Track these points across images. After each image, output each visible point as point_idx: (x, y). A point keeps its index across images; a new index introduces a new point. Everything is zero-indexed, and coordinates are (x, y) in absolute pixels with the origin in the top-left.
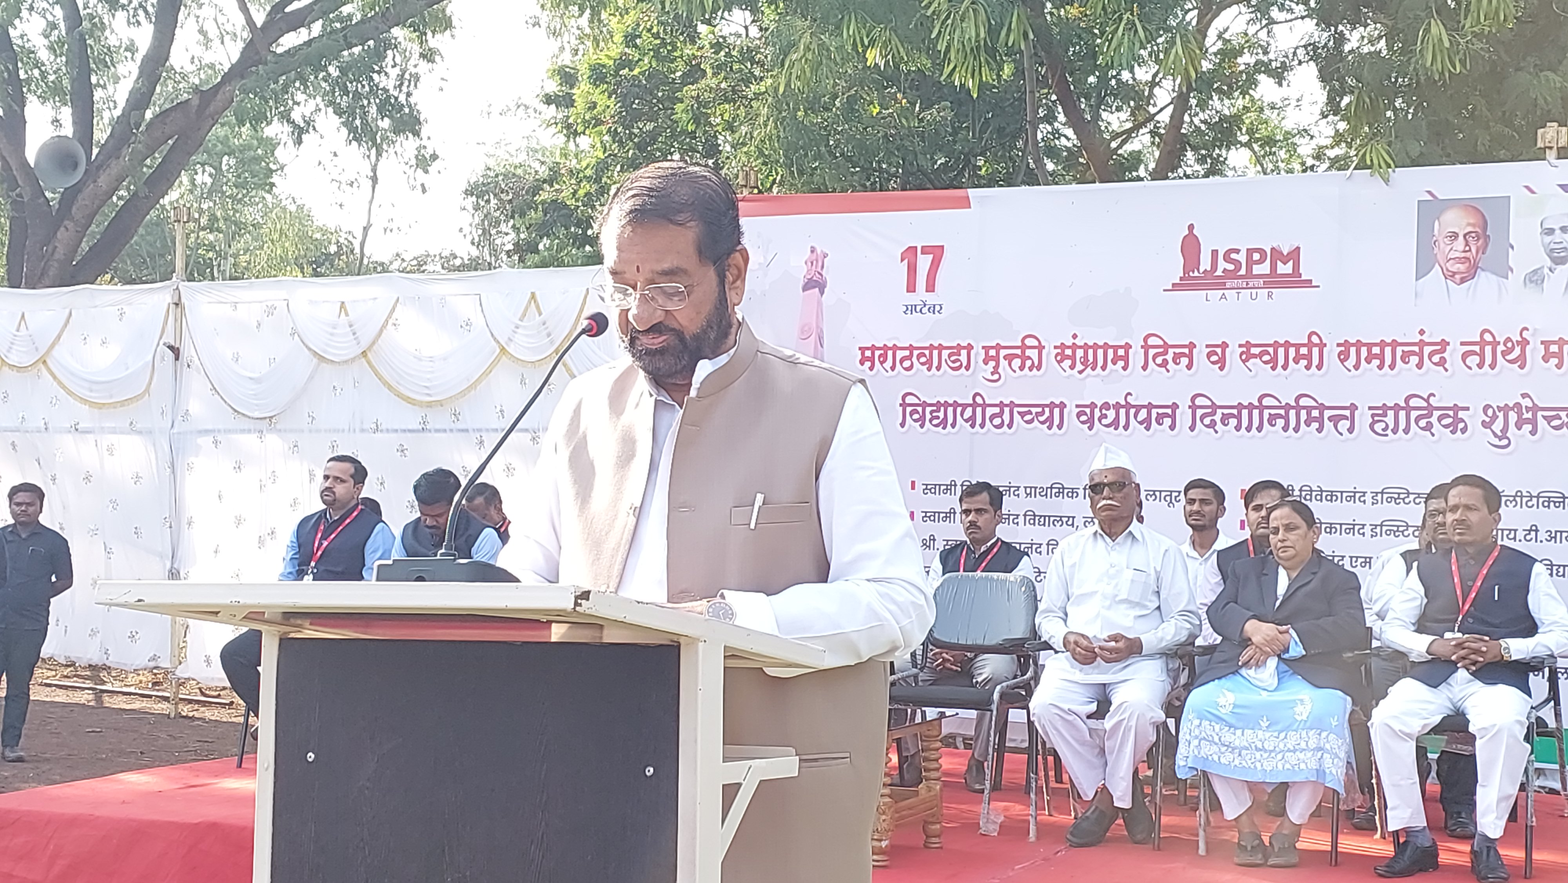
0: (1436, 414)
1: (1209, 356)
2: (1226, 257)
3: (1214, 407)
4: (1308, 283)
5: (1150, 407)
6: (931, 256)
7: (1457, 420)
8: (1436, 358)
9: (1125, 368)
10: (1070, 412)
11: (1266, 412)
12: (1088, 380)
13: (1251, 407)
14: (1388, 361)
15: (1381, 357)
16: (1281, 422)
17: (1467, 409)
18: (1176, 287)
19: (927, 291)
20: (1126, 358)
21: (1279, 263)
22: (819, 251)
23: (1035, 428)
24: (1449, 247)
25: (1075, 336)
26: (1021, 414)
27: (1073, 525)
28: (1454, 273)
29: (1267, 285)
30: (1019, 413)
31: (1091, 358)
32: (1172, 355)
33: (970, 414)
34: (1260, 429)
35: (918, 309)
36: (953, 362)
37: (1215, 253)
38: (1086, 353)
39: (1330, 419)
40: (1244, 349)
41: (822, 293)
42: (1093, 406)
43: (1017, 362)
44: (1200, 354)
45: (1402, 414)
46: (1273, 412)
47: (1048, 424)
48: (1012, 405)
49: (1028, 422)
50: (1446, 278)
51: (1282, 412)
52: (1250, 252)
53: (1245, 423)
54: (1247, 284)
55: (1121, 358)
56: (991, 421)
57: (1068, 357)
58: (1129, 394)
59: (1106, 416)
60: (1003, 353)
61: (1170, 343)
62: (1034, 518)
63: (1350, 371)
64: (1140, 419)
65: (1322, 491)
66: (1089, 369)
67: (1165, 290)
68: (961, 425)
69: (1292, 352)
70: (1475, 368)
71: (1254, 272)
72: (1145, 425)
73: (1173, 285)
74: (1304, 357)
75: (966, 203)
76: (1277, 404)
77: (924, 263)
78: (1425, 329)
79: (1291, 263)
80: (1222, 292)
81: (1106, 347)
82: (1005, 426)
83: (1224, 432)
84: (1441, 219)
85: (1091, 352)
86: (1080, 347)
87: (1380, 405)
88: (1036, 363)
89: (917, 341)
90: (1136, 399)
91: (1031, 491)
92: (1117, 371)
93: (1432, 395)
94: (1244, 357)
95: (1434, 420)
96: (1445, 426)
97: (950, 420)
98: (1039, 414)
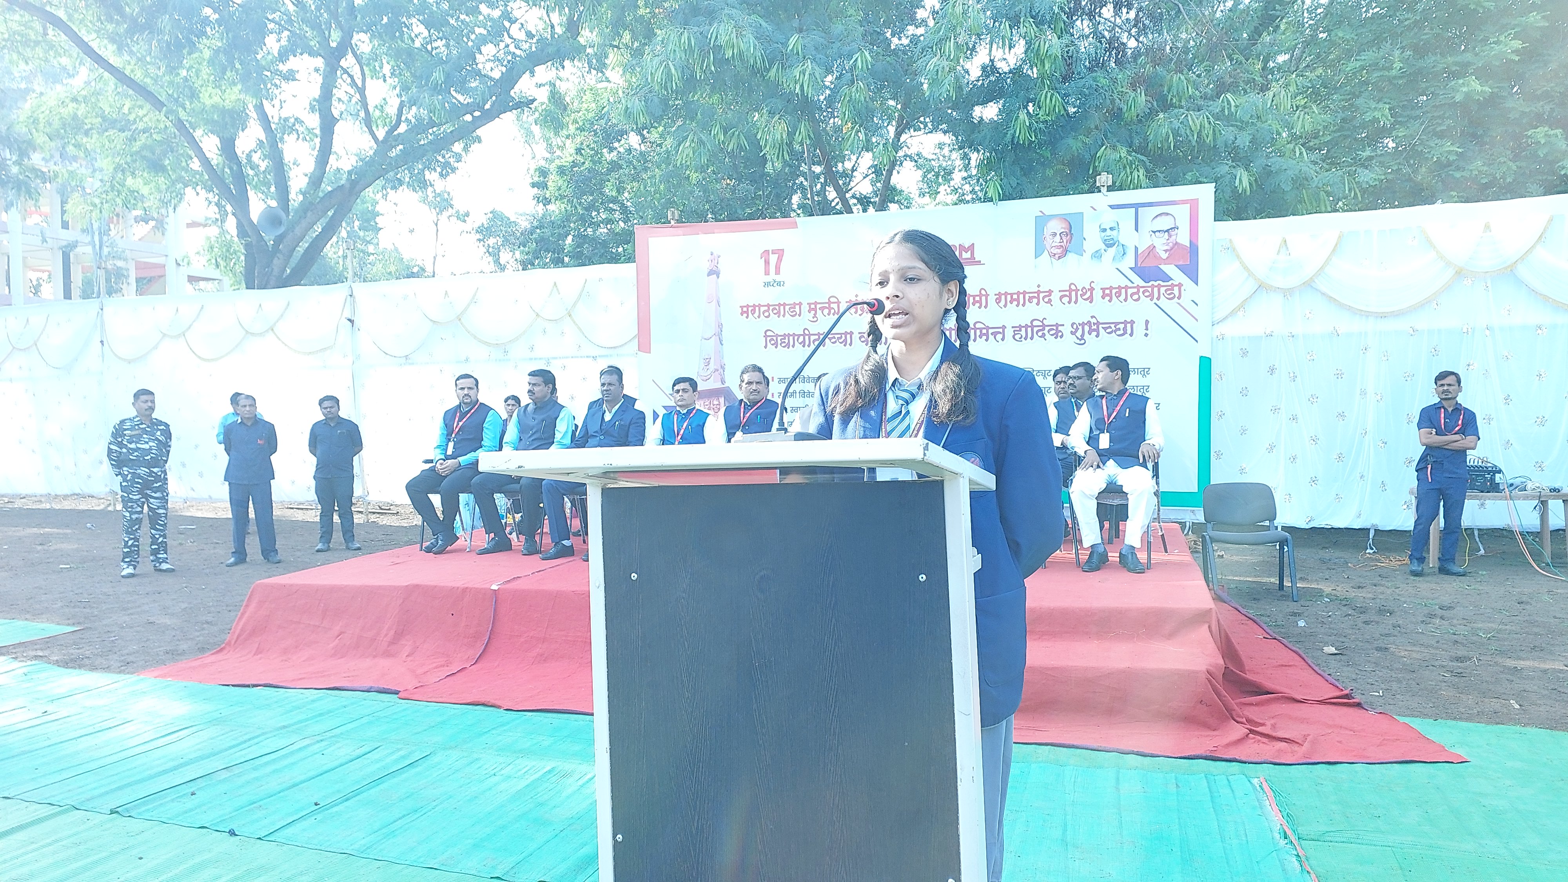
0: (1047, 328)
4: (978, 263)
6: (777, 256)
7: (1058, 331)
8: (1046, 300)
14: (1021, 302)
15: (1018, 300)
17: (1063, 325)
19: (776, 274)
21: (963, 252)
22: (715, 255)
24: (1052, 240)
25: (857, 296)
26: (830, 339)
28: (1055, 254)
33: (802, 340)
35: (771, 284)
36: (792, 312)
39: (992, 334)
41: (718, 277)
43: (826, 311)
49: (833, 343)
50: (1051, 257)
60: (818, 306)
68: (797, 346)
70: (1066, 303)
74: (977, 302)
75: (795, 226)
77: (773, 259)
78: (1039, 284)
79: (970, 252)
84: (1048, 225)
87: (1018, 325)
89: (771, 302)
95: (1046, 332)
96: (1052, 335)
97: (791, 343)
98: (838, 338)
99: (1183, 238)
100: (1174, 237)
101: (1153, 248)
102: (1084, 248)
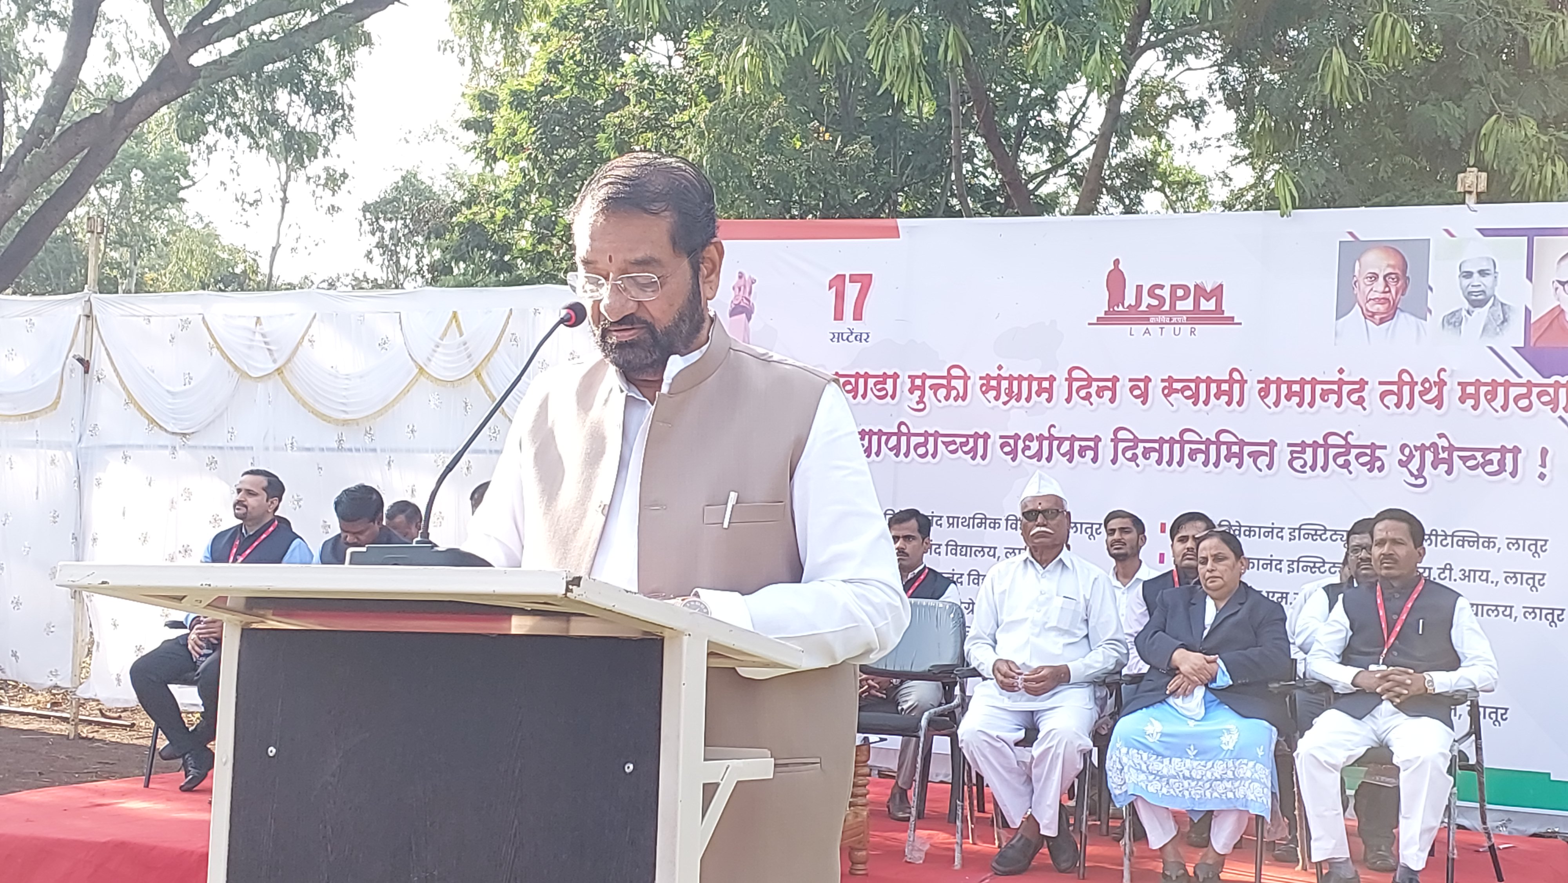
0: (1354, 452)
1: (1131, 390)
2: (1151, 293)
3: (1136, 441)
4: (1230, 320)
5: (1073, 439)
6: (859, 285)
7: (1374, 458)
8: (1355, 397)
9: (1049, 400)
10: (994, 443)
11: (1187, 447)
12: (1012, 411)
13: (1172, 441)
14: (1308, 398)
15: (1301, 394)
16: (1201, 457)
17: (1384, 447)
18: (1100, 321)
19: (854, 319)
20: (1050, 391)
21: (1202, 300)
22: (747, 277)
23: (960, 458)
24: (1369, 288)
25: (1000, 368)
26: (946, 443)
27: (994, 555)
28: (1374, 314)
29: (1190, 321)
30: (943, 443)
31: (1015, 389)
32: (1096, 388)
33: (895, 443)
34: (1180, 463)
35: (845, 337)
36: (879, 390)
37: (1139, 288)
38: (1011, 385)
39: (1250, 455)
40: (1167, 384)
41: (749, 319)
42: (1017, 437)
43: (942, 392)
44: (1123, 387)
45: (1321, 451)
46: (1194, 446)
47: (971, 454)
48: (936, 435)
50: (1366, 318)
51: (1203, 447)
52: (1174, 287)
53: (1166, 457)
54: (1171, 320)
55: (1045, 390)
56: (915, 450)
57: (993, 388)
58: (1053, 426)
59: (1029, 448)
60: (929, 382)
61: (1094, 376)
62: (955, 548)
63: (1269, 407)
64: (1063, 451)
65: (1240, 526)
66: (1013, 400)
67: (1090, 324)
68: (885, 454)
69: (1213, 387)
70: (1392, 407)
71: (1178, 308)
72: (1068, 457)
73: (1098, 318)
74: (1225, 393)
75: (894, 233)
76: (1198, 439)
77: (852, 291)
78: (1344, 368)
79: (1214, 299)
80: (1145, 327)
81: (1031, 378)
82: (929, 456)
83: (1145, 466)
84: (1362, 260)
85: (1015, 383)
86: (1005, 378)
87: (1299, 442)
88: (961, 394)
89: (843, 369)
90: (1059, 431)
91: (953, 521)
92: (1041, 403)
93: (1350, 433)
94: (1166, 392)
95: (1351, 457)
96: (1363, 465)
97: (875, 449)
98: (963, 445)
101: (1558, 314)
102: (1429, 305)
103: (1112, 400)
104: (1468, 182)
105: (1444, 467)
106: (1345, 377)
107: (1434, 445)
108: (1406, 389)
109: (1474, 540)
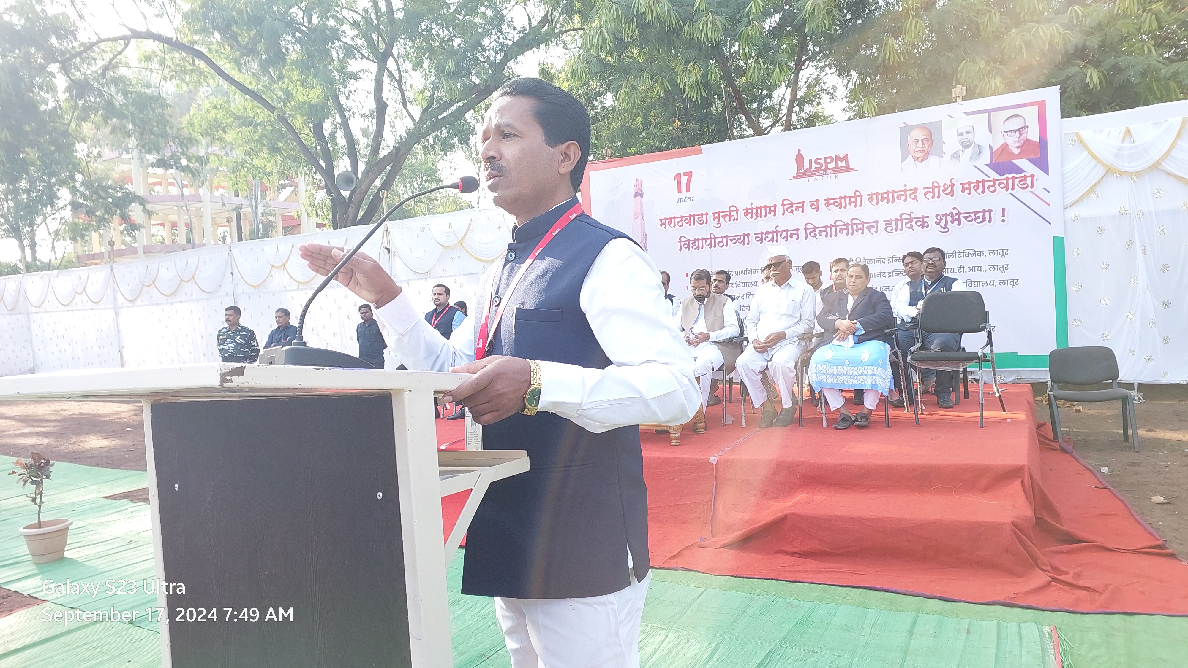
0: (914, 221)
1: (811, 206)
2: (816, 162)
3: (815, 228)
4: (853, 169)
5: (787, 231)
6: (686, 177)
7: (924, 222)
8: (913, 196)
9: (775, 215)
10: (752, 237)
11: (838, 228)
12: (759, 222)
13: (831, 226)
14: (891, 199)
15: (888, 198)
17: (928, 217)
19: (686, 192)
20: (775, 211)
21: (839, 162)
22: (640, 180)
23: (738, 245)
24: (915, 146)
25: (752, 204)
26: (731, 240)
28: (919, 158)
29: (835, 172)
31: (759, 212)
32: (795, 207)
33: (709, 242)
34: (836, 235)
35: (683, 200)
36: (700, 221)
37: (810, 161)
39: (867, 228)
40: (827, 201)
41: (641, 197)
42: (762, 233)
43: (727, 218)
44: (807, 206)
45: (899, 222)
46: (841, 227)
47: (742, 243)
48: (727, 237)
49: (734, 243)
50: (915, 160)
51: (845, 227)
52: (826, 158)
53: (829, 234)
54: (826, 173)
56: (718, 245)
57: (749, 213)
58: (777, 226)
59: (768, 237)
60: (721, 215)
61: (794, 202)
62: (740, 284)
63: (874, 206)
64: (783, 236)
66: (759, 218)
67: (790, 180)
68: (706, 248)
69: (848, 200)
70: (931, 198)
71: (828, 167)
72: (785, 239)
73: (793, 177)
74: (853, 202)
75: (701, 151)
76: (843, 224)
77: (684, 179)
78: (906, 184)
79: (844, 161)
81: (766, 207)
82: (725, 246)
83: (820, 238)
84: (911, 134)
85: (759, 210)
86: (755, 208)
87: (889, 219)
88: (736, 218)
89: (683, 214)
90: (781, 228)
91: (737, 273)
92: (771, 217)
93: (912, 212)
94: (827, 205)
95: (913, 223)
96: (919, 226)
97: (701, 246)
98: (738, 239)
99: (1033, 135)
100: (1024, 135)
101: (1005, 146)
102: (944, 150)
103: (803, 212)
104: (958, 92)
105: (957, 222)
106: (907, 188)
107: (951, 213)
108: (936, 190)
109: (975, 253)
